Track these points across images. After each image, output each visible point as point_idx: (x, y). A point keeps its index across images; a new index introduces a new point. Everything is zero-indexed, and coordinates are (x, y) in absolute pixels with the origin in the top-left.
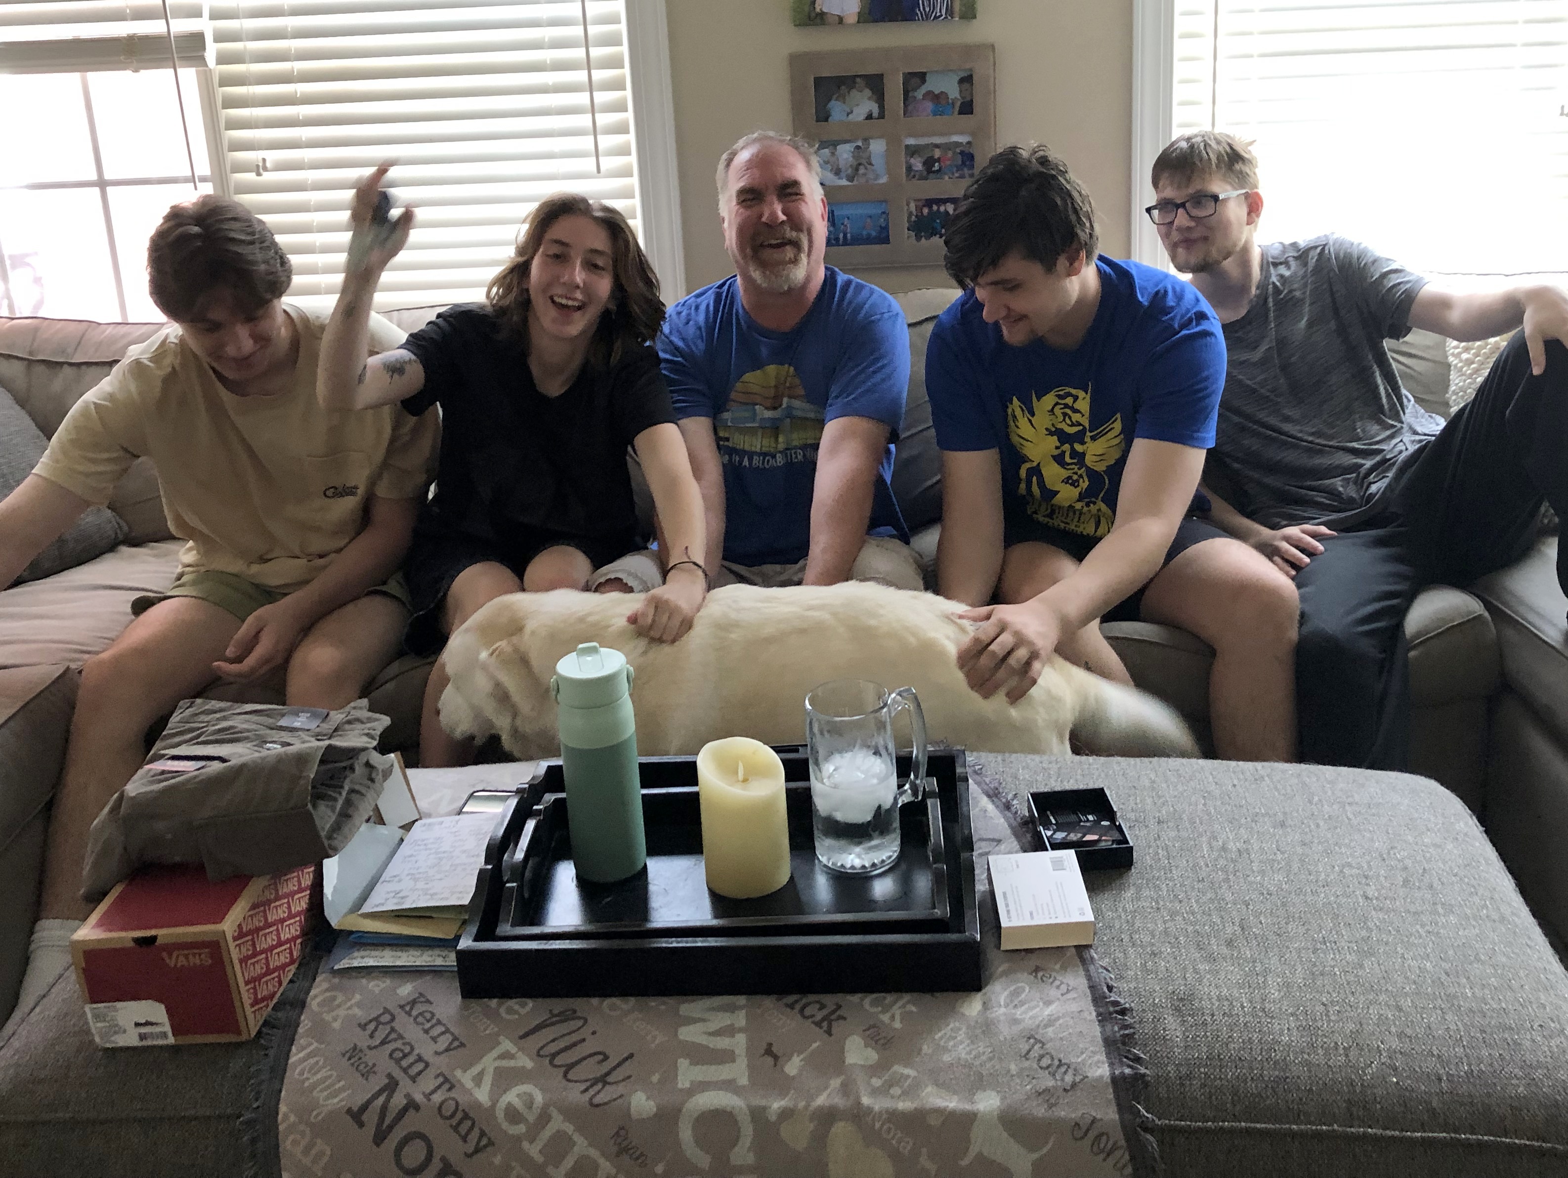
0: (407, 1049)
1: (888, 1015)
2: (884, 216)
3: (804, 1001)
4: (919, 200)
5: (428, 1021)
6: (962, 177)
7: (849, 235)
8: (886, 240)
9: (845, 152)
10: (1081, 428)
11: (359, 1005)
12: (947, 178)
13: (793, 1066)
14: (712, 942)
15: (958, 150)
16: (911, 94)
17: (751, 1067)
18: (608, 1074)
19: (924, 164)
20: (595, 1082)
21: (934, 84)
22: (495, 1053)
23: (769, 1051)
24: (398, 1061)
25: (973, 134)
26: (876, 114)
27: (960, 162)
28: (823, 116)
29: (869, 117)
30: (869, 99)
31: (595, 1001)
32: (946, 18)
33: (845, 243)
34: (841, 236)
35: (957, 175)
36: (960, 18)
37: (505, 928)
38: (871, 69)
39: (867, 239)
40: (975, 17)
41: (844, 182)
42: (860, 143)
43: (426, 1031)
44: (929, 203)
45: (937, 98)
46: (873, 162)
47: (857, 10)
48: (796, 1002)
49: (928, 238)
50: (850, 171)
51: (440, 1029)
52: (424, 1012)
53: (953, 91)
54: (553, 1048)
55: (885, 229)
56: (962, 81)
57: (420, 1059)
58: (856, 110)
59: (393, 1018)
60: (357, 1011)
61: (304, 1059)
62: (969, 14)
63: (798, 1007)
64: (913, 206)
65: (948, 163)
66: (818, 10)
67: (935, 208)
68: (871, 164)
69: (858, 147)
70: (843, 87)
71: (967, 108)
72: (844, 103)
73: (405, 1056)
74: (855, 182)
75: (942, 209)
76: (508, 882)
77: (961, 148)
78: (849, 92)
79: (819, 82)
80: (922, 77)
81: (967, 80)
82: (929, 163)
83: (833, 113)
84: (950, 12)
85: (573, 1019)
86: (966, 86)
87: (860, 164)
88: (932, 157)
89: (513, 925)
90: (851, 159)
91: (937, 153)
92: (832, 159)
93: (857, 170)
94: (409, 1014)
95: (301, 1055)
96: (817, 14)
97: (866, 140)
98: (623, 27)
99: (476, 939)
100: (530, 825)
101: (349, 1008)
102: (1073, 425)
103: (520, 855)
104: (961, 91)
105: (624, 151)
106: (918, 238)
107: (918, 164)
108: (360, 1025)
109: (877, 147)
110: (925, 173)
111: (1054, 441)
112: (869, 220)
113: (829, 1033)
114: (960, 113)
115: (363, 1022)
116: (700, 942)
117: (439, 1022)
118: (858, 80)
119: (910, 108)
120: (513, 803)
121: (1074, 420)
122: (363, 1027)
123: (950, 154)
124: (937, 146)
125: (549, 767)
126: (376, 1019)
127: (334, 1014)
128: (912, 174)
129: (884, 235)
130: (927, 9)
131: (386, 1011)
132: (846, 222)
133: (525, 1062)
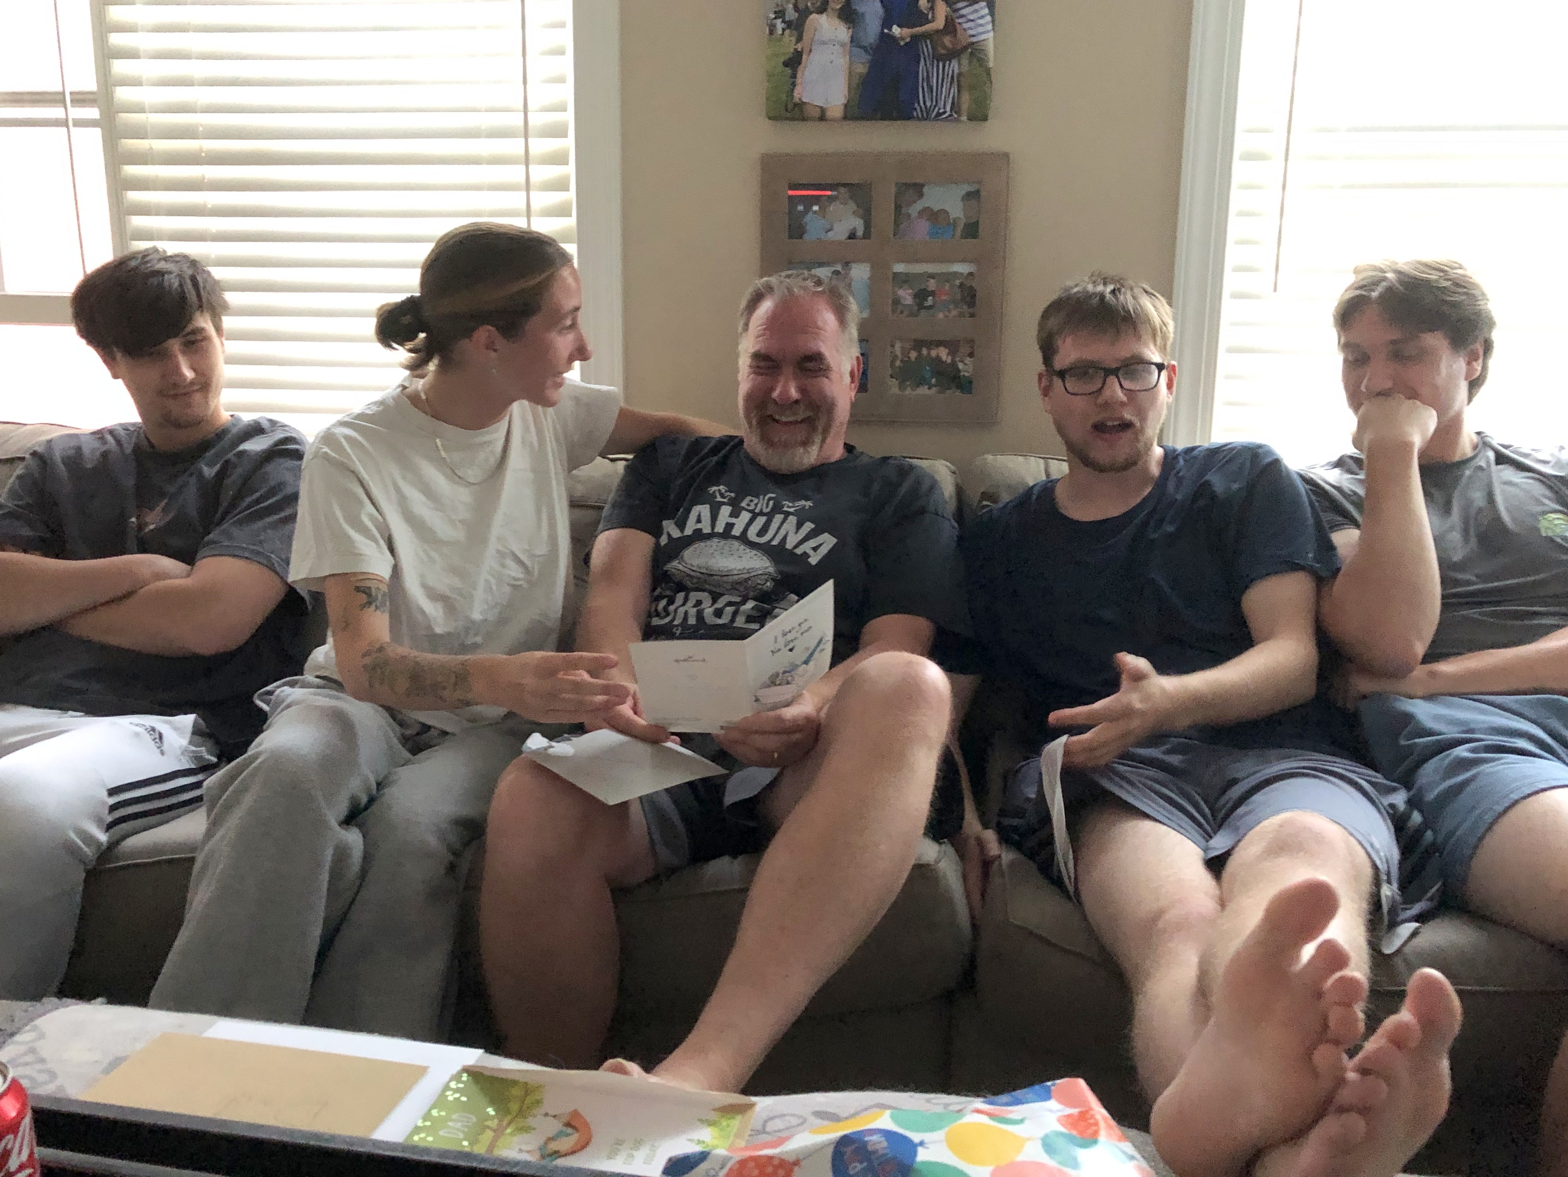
4: (906, 341)
8: (864, 388)
12: (941, 315)
15: (957, 282)
16: (904, 211)
19: (916, 296)
21: (933, 199)
25: (977, 263)
26: (860, 233)
27: (959, 296)
29: (852, 236)
30: (854, 213)
32: (951, 115)
35: (954, 313)
38: (857, 177)
40: (987, 118)
42: (839, 268)
45: (934, 216)
47: (844, 102)
49: (913, 389)
56: (967, 197)
58: (837, 227)
62: (980, 113)
64: (898, 349)
65: (944, 297)
66: (796, 99)
67: (925, 351)
71: (972, 230)
72: (824, 217)
75: (934, 353)
77: (961, 280)
78: (830, 205)
80: (918, 189)
82: (921, 295)
83: (808, 227)
84: (956, 108)
86: (971, 203)
88: (926, 289)
91: (932, 285)
96: (796, 105)
97: (847, 264)
98: (570, 115)
104: (965, 210)
107: (906, 296)
110: (915, 309)
114: (962, 238)
118: (842, 190)
119: (902, 227)
123: (947, 287)
124: (932, 276)
130: (928, 104)
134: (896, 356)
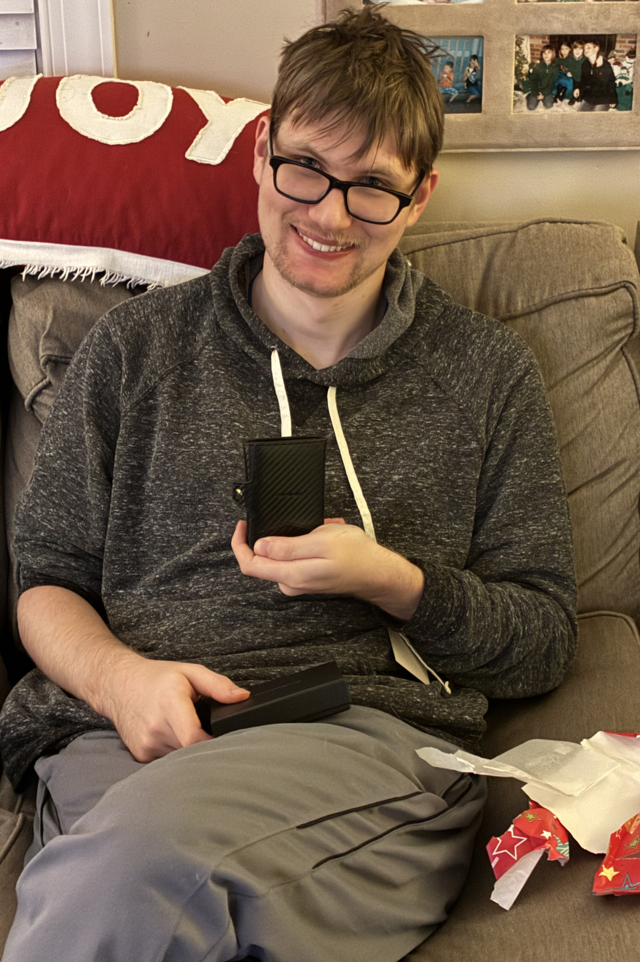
4: (538, 37)
8: (476, 106)
44: (557, 42)
55: (476, 85)
64: (526, 49)
129: (472, 97)
134: (524, 58)
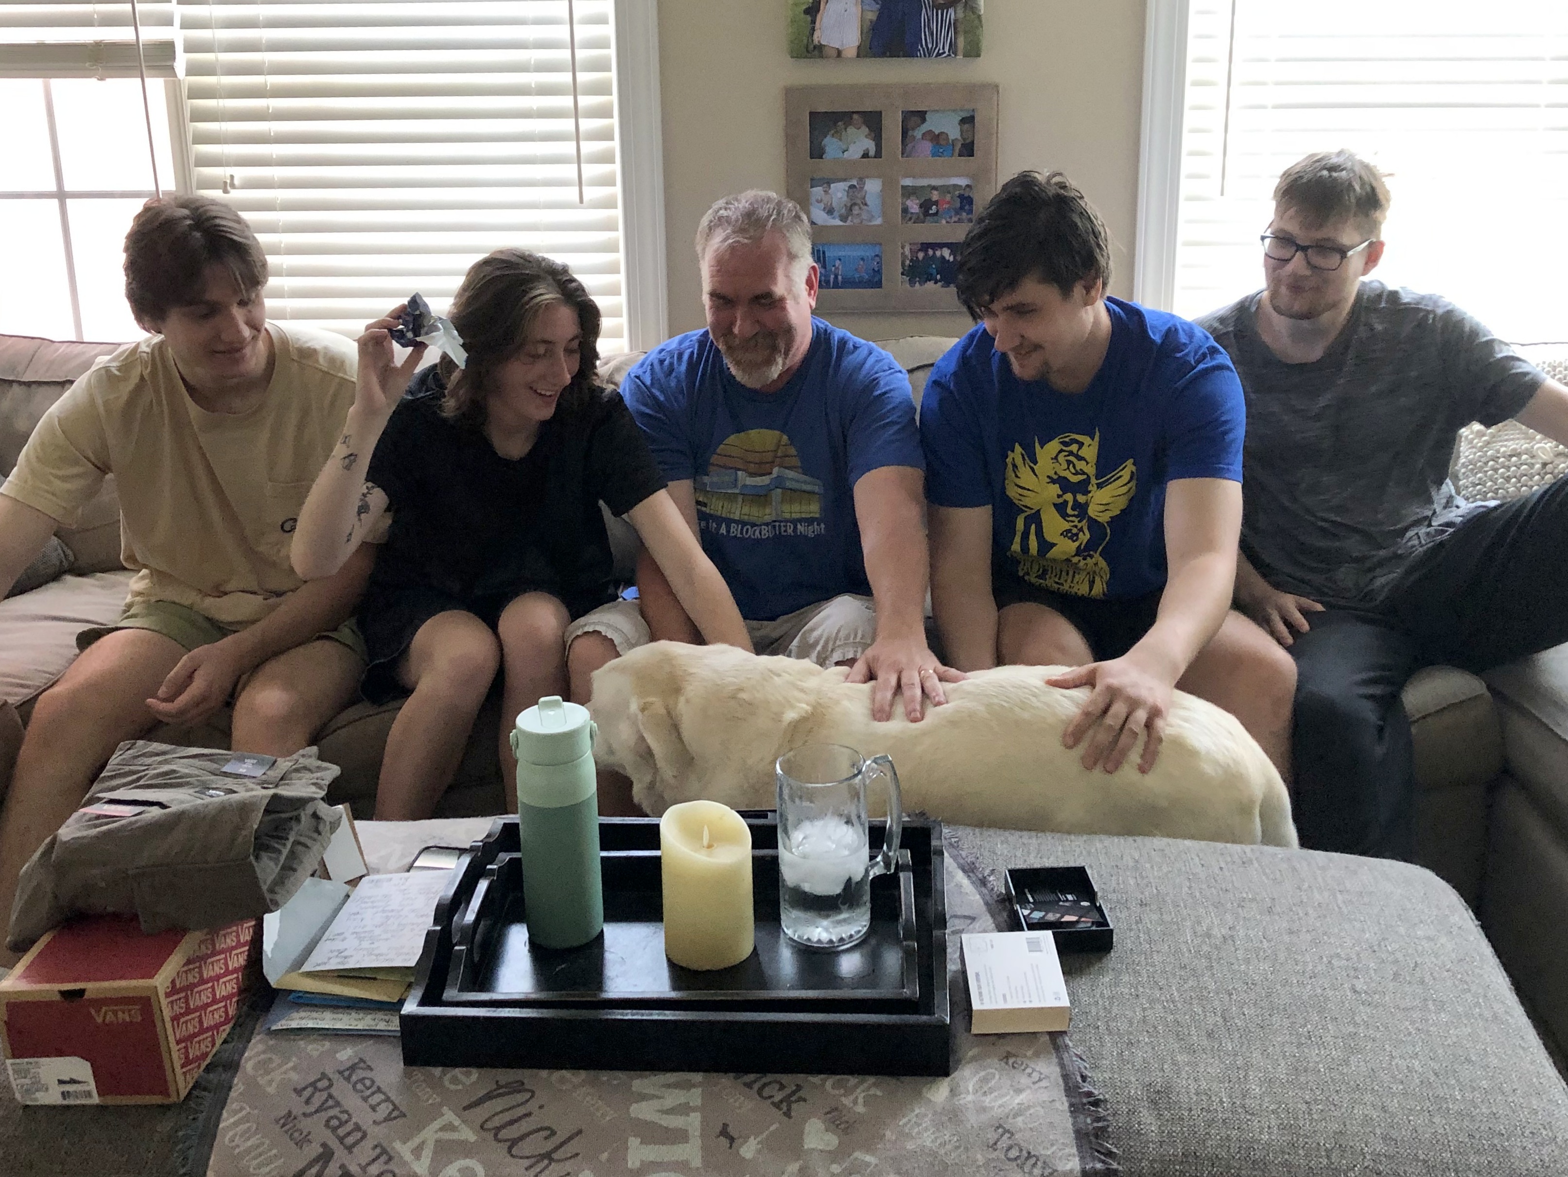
0: (345, 1117)
1: (851, 1098)
2: (877, 259)
3: (764, 1080)
4: (914, 244)
5: (368, 1088)
6: (960, 221)
7: (840, 278)
8: (879, 284)
9: (839, 192)
10: (1085, 477)
11: (294, 1068)
12: (944, 222)
13: (749, 1150)
14: (669, 1015)
15: (957, 193)
16: (910, 133)
17: (705, 1148)
18: (556, 1149)
19: (921, 206)
20: (542, 1157)
21: (934, 124)
22: (437, 1124)
23: (724, 1132)
24: (334, 1129)
25: (973, 177)
26: (872, 153)
27: (958, 205)
28: (817, 152)
29: (865, 155)
30: (866, 137)
31: (544, 1073)
32: (949, 55)
33: (836, 286)
34: (832, 276)
35: (955, 219)
36: (964, 56)
37: (450, 994)
38: (868, 106)
39: (860, 282)
40: (979, 56)
41: (838, 222)
42: (855, 182)
43: (365, 1099)
44: (925, 247)
45: (936, 138)
46: (868, 203)
47: (857, 44)
48: (755, 1082)
49: (921, 285)
50: (843, 211)
51: (379, 1097)
52: (364, 1079)
53: (954, 132)
54: (497, 1122)
55: (878, 272)
56: (963, 121)
57: (358, 1128)
58: (851, 149)
59: (331, 1086)
60: (294, 1076)
61: (236, 1124)
62: (974, 51)
63: (756, 1086)
64: (907, 251)
65: (947, 206)
66: (816, 42)
67: (931, 252)
68: (866, 204)
69: (852, 187)
70: (840, 123)
71: (968, 150)
72: (840, 140)
73: (342, 1124)
74: (849, 223)
75: (938, 253)
76: (456, 945)
77: (962, 192)
78: (846, 129)
79: (814, 115)
80: (922, 116)
81: (968, 121)
82: (926, 206)
83: (827, 149)
84: (953, 48)
85: (520, 1091)
86: (966, 126)
87: (855, 204)
88: (930, 200)
89: (461, 990)
90: (845, 198)
91: (935, 196)
92: (826, 199)
93: (851, 210)
94: (348, 1079)
95: (232, 1120)
96: (815, 47)
97: (861, 180)
98: (612, 52)
99: (422, 1003)
100: (483, 886)
101: (285, 1073)
102: (1076, 473)
103: (470, 916)
104: (962, 131)
105: (608, 181)
106: (912, 282)
107: (914, 206)
108: (295, 1090)
109: (873, 187)
110: (922, 216)
111: (1055, 489)
112: (862, 263)
113: (788, 1114)
114: (960, 155)
115: (299, 1087)
116: (656, 1015)
117: (379, 1090)
118: (855, 116)
119: (908, 148)
120: (466, 860)
121: (1078, 468)
122: (298, 1092)
123: (948, 197)
124: (935, 188)
125: (505, 824)
126: (313, 1084)
127: (269, 1077)
128: (909, 216)
129: (876, 279)
130: (930, 46)
131: (324, 1076)
132: (838, 263)
133: (468, 1135)
